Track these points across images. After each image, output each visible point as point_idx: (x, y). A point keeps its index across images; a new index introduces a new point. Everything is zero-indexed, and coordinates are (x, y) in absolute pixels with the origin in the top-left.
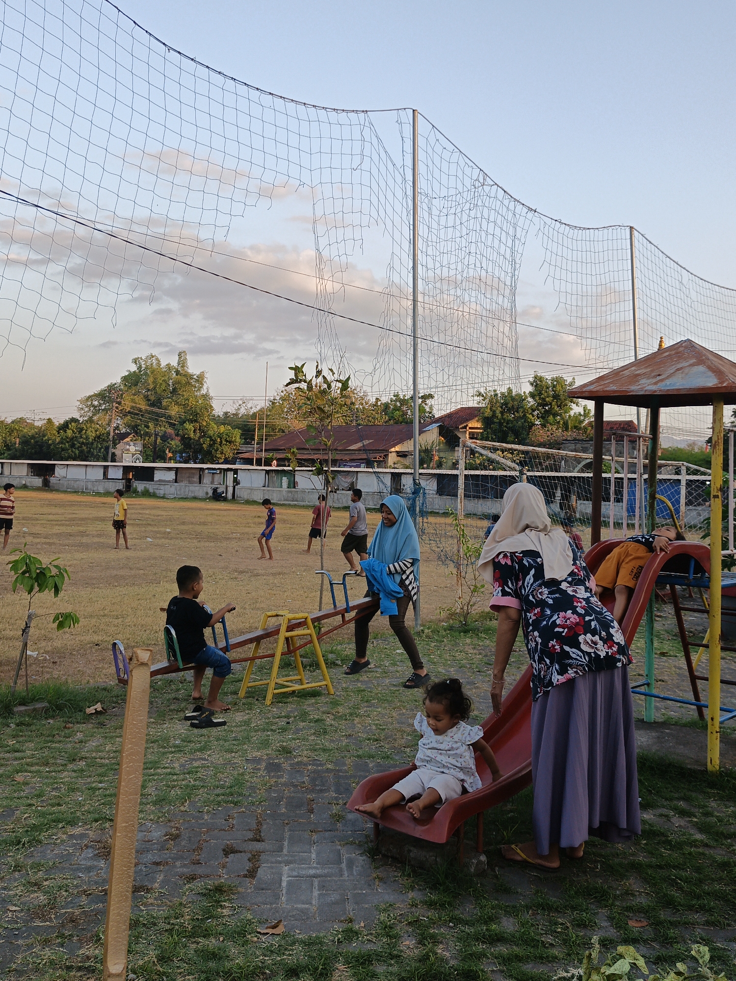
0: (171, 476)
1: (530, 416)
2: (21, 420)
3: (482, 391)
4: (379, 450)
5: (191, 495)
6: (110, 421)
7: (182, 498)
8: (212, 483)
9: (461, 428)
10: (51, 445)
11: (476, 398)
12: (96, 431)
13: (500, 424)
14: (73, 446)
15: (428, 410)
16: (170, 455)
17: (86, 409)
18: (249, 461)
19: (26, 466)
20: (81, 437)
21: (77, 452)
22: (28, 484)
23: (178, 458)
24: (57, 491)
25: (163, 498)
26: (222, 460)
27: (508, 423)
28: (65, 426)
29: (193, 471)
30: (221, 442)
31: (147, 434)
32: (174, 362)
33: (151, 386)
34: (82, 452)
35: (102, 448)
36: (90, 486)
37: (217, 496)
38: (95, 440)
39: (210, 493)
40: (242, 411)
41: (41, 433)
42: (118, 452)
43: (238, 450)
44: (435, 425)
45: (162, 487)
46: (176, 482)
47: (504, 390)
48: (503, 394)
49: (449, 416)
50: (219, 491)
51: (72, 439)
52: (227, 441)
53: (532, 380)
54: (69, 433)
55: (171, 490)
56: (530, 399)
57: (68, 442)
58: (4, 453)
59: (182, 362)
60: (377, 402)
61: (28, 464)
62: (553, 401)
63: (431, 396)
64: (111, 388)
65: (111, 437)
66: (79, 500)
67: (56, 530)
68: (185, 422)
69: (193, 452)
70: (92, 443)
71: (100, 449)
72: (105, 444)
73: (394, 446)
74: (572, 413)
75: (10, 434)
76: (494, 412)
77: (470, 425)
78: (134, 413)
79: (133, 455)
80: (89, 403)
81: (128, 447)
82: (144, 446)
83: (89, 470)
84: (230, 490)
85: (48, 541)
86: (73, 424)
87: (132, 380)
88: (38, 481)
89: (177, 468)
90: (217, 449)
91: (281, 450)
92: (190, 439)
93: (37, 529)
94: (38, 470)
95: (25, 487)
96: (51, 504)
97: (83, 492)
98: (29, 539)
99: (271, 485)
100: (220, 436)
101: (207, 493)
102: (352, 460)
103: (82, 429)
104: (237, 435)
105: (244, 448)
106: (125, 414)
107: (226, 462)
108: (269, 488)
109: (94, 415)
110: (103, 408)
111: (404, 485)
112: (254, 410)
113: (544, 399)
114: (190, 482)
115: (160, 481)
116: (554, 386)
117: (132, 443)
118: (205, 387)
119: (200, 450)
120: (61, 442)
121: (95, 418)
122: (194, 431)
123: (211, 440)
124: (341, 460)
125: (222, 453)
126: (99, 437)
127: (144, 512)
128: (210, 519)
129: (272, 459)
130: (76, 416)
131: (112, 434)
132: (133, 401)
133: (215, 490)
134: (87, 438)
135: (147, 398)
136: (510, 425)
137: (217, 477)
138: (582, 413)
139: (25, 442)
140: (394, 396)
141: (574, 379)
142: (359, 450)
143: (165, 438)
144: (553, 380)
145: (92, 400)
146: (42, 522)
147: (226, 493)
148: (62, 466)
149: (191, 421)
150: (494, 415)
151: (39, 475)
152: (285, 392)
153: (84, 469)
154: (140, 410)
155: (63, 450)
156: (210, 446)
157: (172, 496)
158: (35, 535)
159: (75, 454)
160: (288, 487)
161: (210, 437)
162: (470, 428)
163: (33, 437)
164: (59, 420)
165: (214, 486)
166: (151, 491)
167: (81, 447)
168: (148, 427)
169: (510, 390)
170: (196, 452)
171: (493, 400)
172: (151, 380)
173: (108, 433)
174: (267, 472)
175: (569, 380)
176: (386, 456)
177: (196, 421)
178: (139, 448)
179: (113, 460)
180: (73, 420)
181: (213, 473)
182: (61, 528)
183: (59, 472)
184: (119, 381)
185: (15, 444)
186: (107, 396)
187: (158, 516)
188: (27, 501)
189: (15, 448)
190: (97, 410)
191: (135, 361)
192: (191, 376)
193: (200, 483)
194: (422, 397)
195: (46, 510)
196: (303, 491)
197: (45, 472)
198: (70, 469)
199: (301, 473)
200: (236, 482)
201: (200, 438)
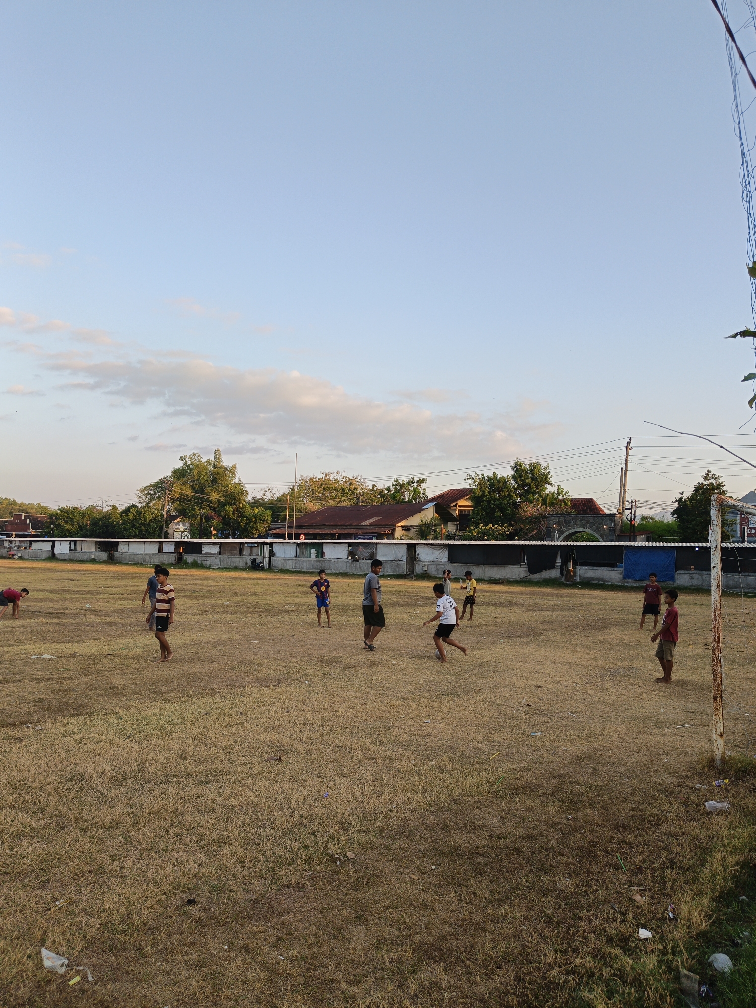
0: (216, 550)
1: (514, 495)
2: (92, 507)
3: (473, 475)
4: (387, 525)
5: (233, 565)
6: (164, 505)
7: (225, 568)
8: (251, 555)
9: (452, 506)
10: (115, 526)
11: (467, 481)
12: (152, 514)
13: (489, 502)
14: (133, 526)
15: (422, 492)
16: (214, 532)
17: (144, 497)
18: (282, 536)
19: (94, 543)
20: (140, 519)
21: (137, 531)
22: (96, 558)
23: (220, 535)
24: (120, 563)
25: (209, 568)
26: (256, 536)
27: (495, 502)
28: (127, 511)
29: (235, 545)
30: (256, 520)
31: (195, 516)
32: (212, 458)
33: (196, 478)
34: (141, 531)
35: (157, 527)
36: (147, 559)
37: (255, 566)
38: (151, 521)
39: (250, 563)
40: (268, 496)
41: (108, 516)
42: (170, 531)
43: (269, 527)
44: (432, 504)
45: (208, 559)
46: (220, 554)
47: (491, 474)
48: (489, 477)
49: (441, 497)
50: (258, 561)
51: (132, 520)
52: (260, 520)
53: (513, 465)
54: (130, 516)
55: (216, 561)
56: (512, 481)
57: (129, 523)
58: (78, 533)
59: (218, 459)
60: (373, 488)
61: (96, 541)
62: (531, 482)
63: (424, 481)
64: (163, 481)
65: (164, 518)
66: (139, 571)
67: (119, 605)
68: (225, 505)
69: (232, 530)
70: (149, 524)
71: (156, 528)
72: (160, 524)
73: (400, 521)
74: (547, 492)
75: (82, 518)
76: (484, 492)
77: (459, 504)
78: (182, 499)
79: (183, 532)
80: (146, 492)
81: (178, 526)
82: (191, 525)
83: (147, 546)
84: (267, 560)
85: (109, 620)
86: (133, 508)
87: (179, 474)
88: (104, 556)
89: (221, 543)
90: (253, 527)
91: (305, 526)
92: (230, 518)
93: (100, 605)
94: (102, 546)
95: (93, 561)
96: (115, 576)
97: (142, 565)
98: (91, 617)
99: (301, 556)
100: (255, 515)
101: (247, 564)
102: (365, 533)
103: (141, 512)
104: (268, 515)
105: (274, 525)
106: (173, 501)
107: (260, 537)
108: (300, 559)
109: (151, 501)
110: (157, 496)
111: (418, 555)
112: (277, 495)
113: (524, 481)
114: (233, 555)
115: (206, 554)
116: (531, 470)
117: (181, 524)
118: (237, 476)
119: (238, 527)
120: (123, 523)
121: (151, 504)
122: (233, 512)
123: (248, 519)
124: (357, 534)
125: (256, 530)
126: (155, 519)
127: (197, 582)
128: (258, 589)
129: (300, 534)
130: (136, 502)
131: (165, 516)
132: (181, 489)
133: (254, 561)
134: (145, 519)
135: (192, 487)
136: (497, 503)
137: (255, 550)
138: (556, 492)
139: (95, 523)
140: (395, 481)
141: (548, 464)
142: (371, 525)
143: (208, 518)
144: (530, 465)
145: (148, 490)
146: (106, 596)
147: (263, 564)
148: (125, 543)
149: (230, 504)
150: (484, 495)
151: (105, 551)
152: (302, 481)
153: (142, 546)
154: (187, 496)
155: (125, 529)
156: (247, 524)
157: (217, 567)
158: (97, 613)
159: (135, 533)
160: (316, 558)
161: (247, 517)
162: (459, 506)
163: (101, 519)
164: (122, 507)
165: (252, 557)
166: (199, 562)
167: (140, 527)
168: (194, 509)
169: (495, 474)
170: (235, 529)
171: (482, 482)
172: (195, 472)
173: (162, 515)
174: (298, 545)
175: (545, 465)
176: (394, 530)
177: (234, 504)
178: (187, 526)
179: (166, 537)
180: (133, 506)
181: (252, 547)
182: (124, 602)
183: (122, 548)
184: (170, 474)
185: (87, 525)
186: (161, 486)
187: (211, 586)
188: (94, 573)
189: (87, 530)
190: (152, 498)
191: (182, 458)
192: (226, 469)
193: (241, 555)
194: (418, 482)
195: (109, 583)
196: (330, 561)
197: (110, 549)
198: (131, 545)
199: (326, 545)
200: (272, 554)
201: (238, 517)
